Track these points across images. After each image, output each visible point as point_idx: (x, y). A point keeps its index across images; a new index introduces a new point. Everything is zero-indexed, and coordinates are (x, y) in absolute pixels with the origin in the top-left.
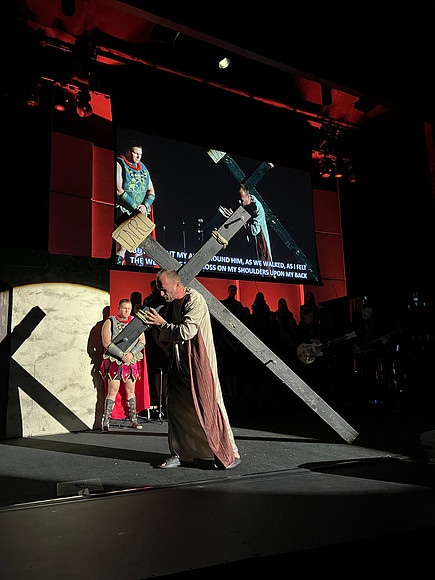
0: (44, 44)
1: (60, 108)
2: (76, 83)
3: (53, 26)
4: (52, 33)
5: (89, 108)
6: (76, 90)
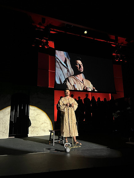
1: (40, 46)
2: (45, 39)
3: (39, 24)
5: (48, 46)
6: (45, 41)
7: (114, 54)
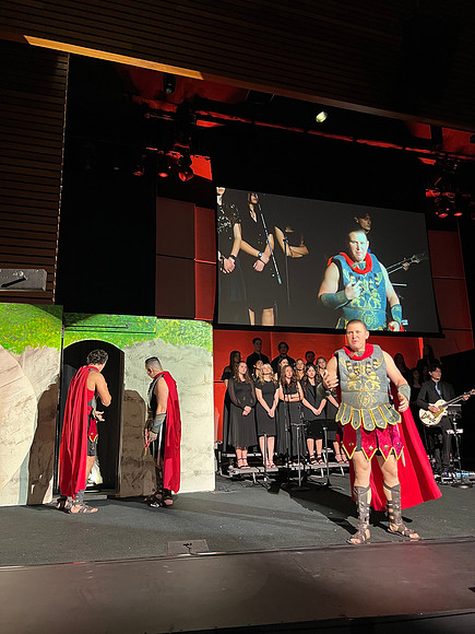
0: (148, 116)
1: (163, 175)
2: (178, 149)
3: (156, 99)
4: (155, 105)
5: (191, 171)
6: (179, 155)
7: (430, 193)
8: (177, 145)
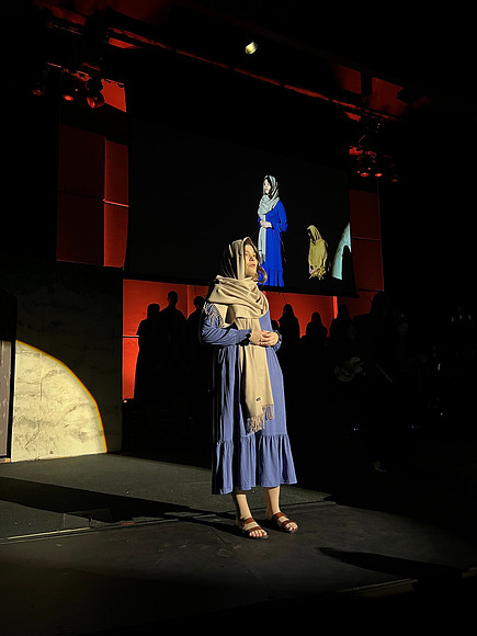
0: (51, 25)
1: (68, 98)
2: (86, 70)
3: (60, 5)
4: (59, 13)
5: (101, 98)
6: (87, 77)
7: (354, 151)
8: (85, 64)
